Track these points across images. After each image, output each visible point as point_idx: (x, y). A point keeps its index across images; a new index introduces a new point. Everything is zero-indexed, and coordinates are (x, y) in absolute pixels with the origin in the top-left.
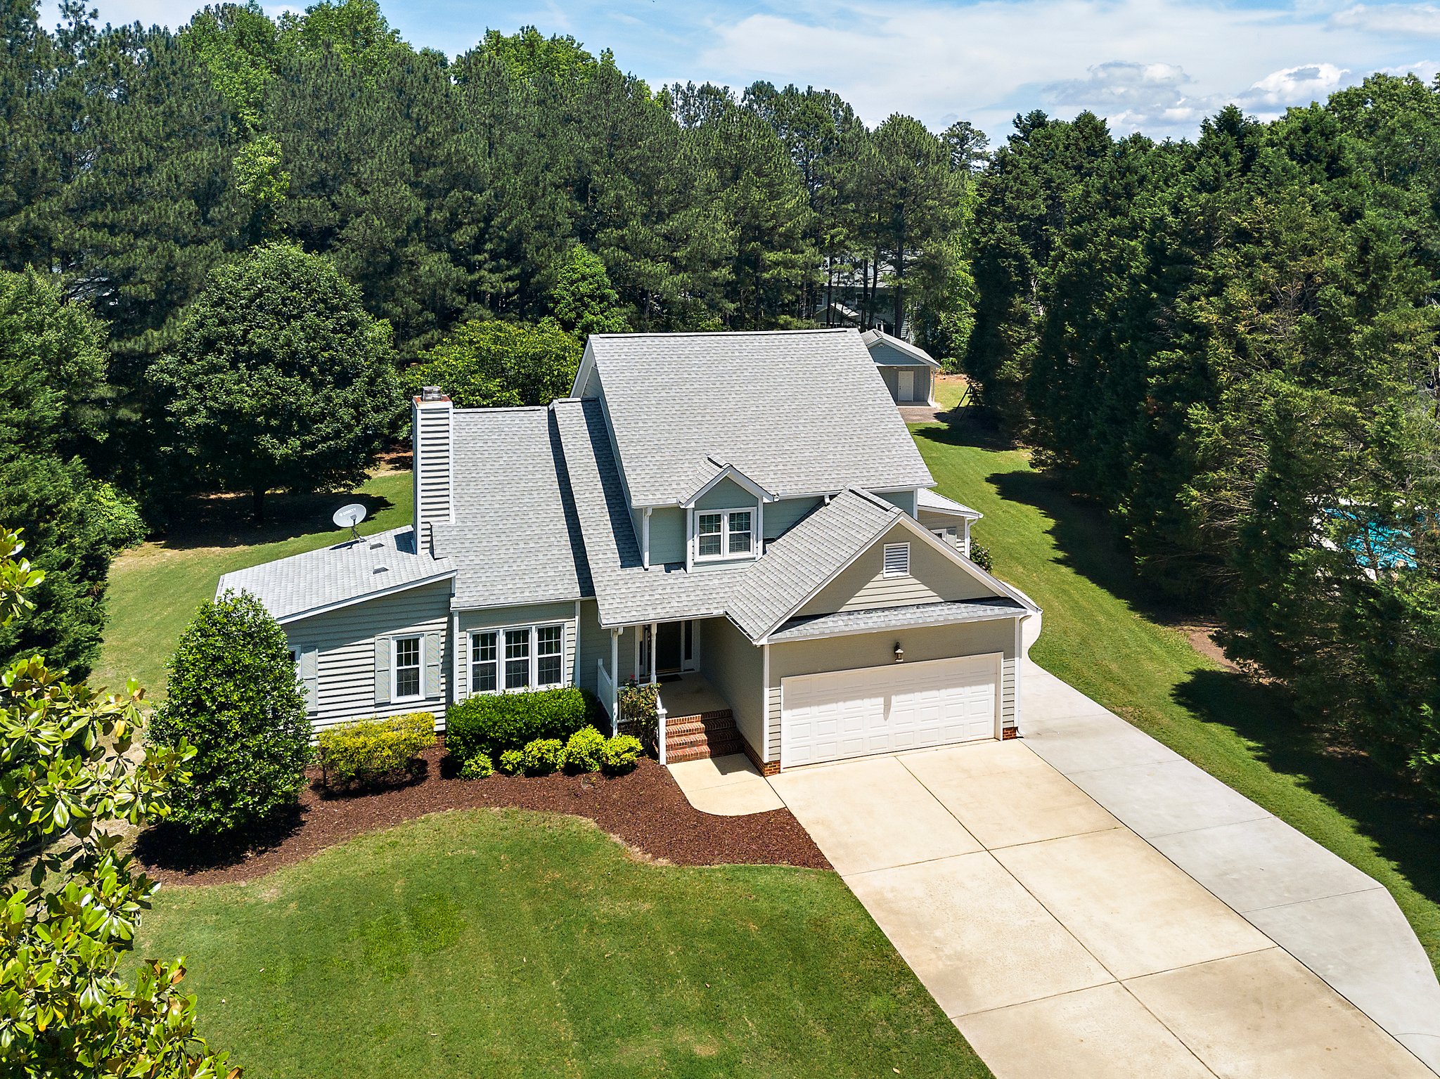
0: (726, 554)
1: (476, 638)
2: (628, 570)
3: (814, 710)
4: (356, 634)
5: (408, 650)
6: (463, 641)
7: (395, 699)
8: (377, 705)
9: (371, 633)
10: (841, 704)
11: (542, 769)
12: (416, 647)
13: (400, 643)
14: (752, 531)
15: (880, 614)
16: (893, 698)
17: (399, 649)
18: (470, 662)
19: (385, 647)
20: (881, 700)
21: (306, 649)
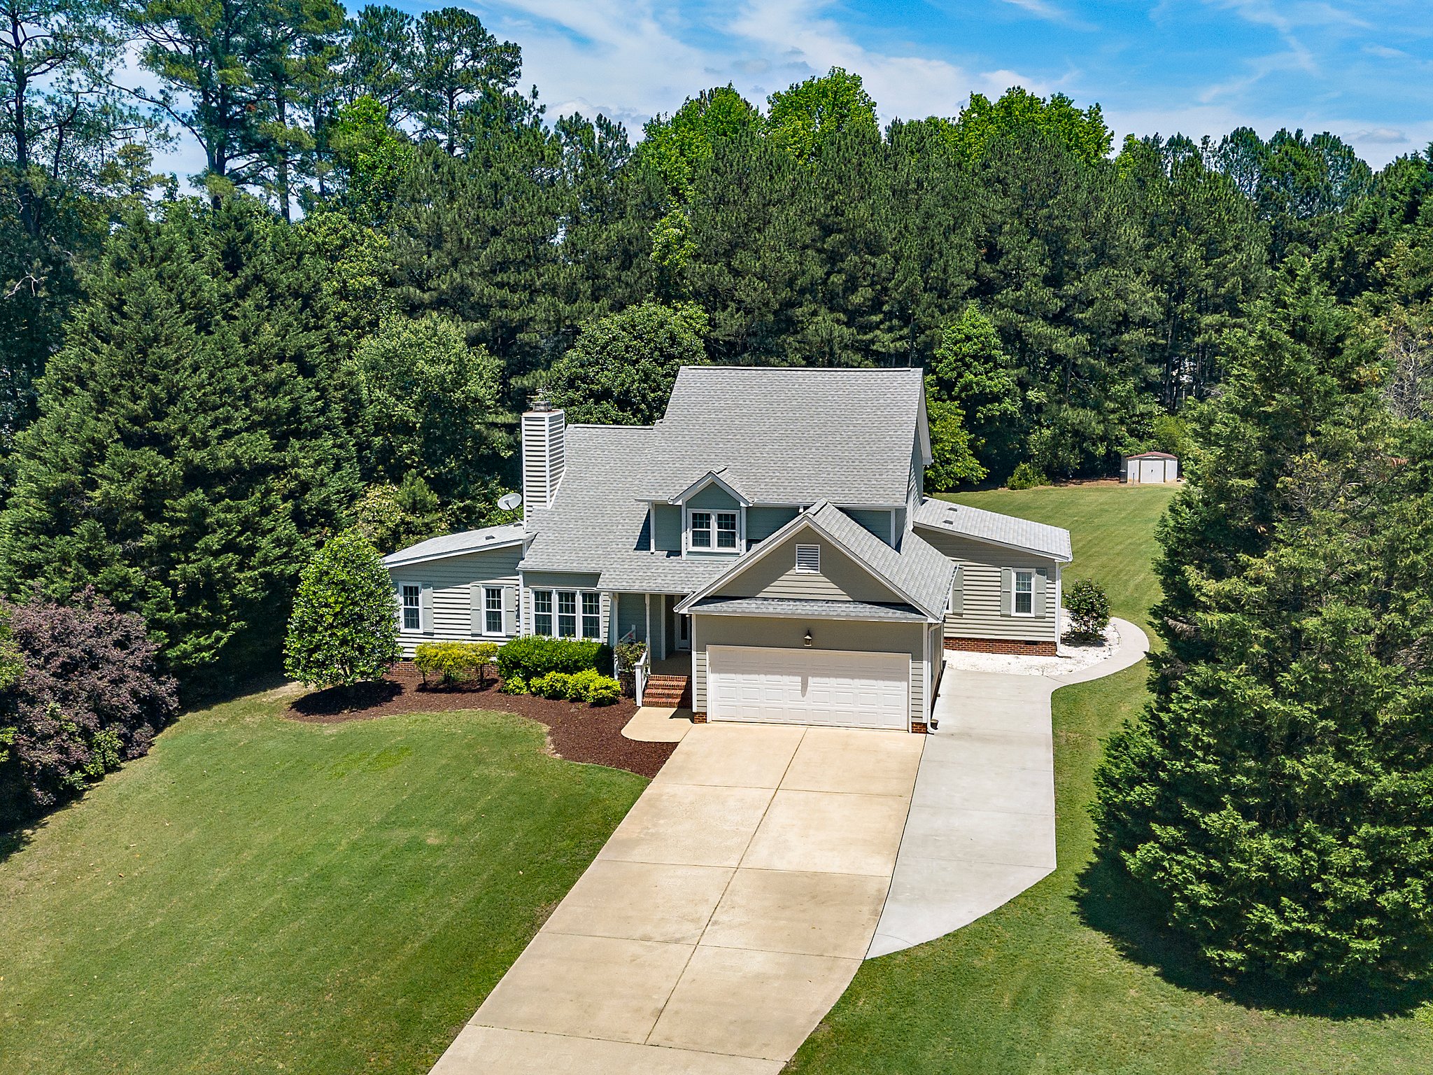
0: (714, 547)
1: (537, 593)
2: (638, 552)
3: (739, 677)
4: (459, 580)
5: (494, 593)
6: (527, 595)
7: (485, 633)
8: (473, 635)
9: (468, 580)
10: (762, 676)
12: (499, 596)
13: (488, 591)
14: (737, 531)
15: (791, 603)
16: (810, 678)
17: (488, 596)
18: (533, 612)
19: (476, 592)
20: (799, 679)
21: (426, 586)
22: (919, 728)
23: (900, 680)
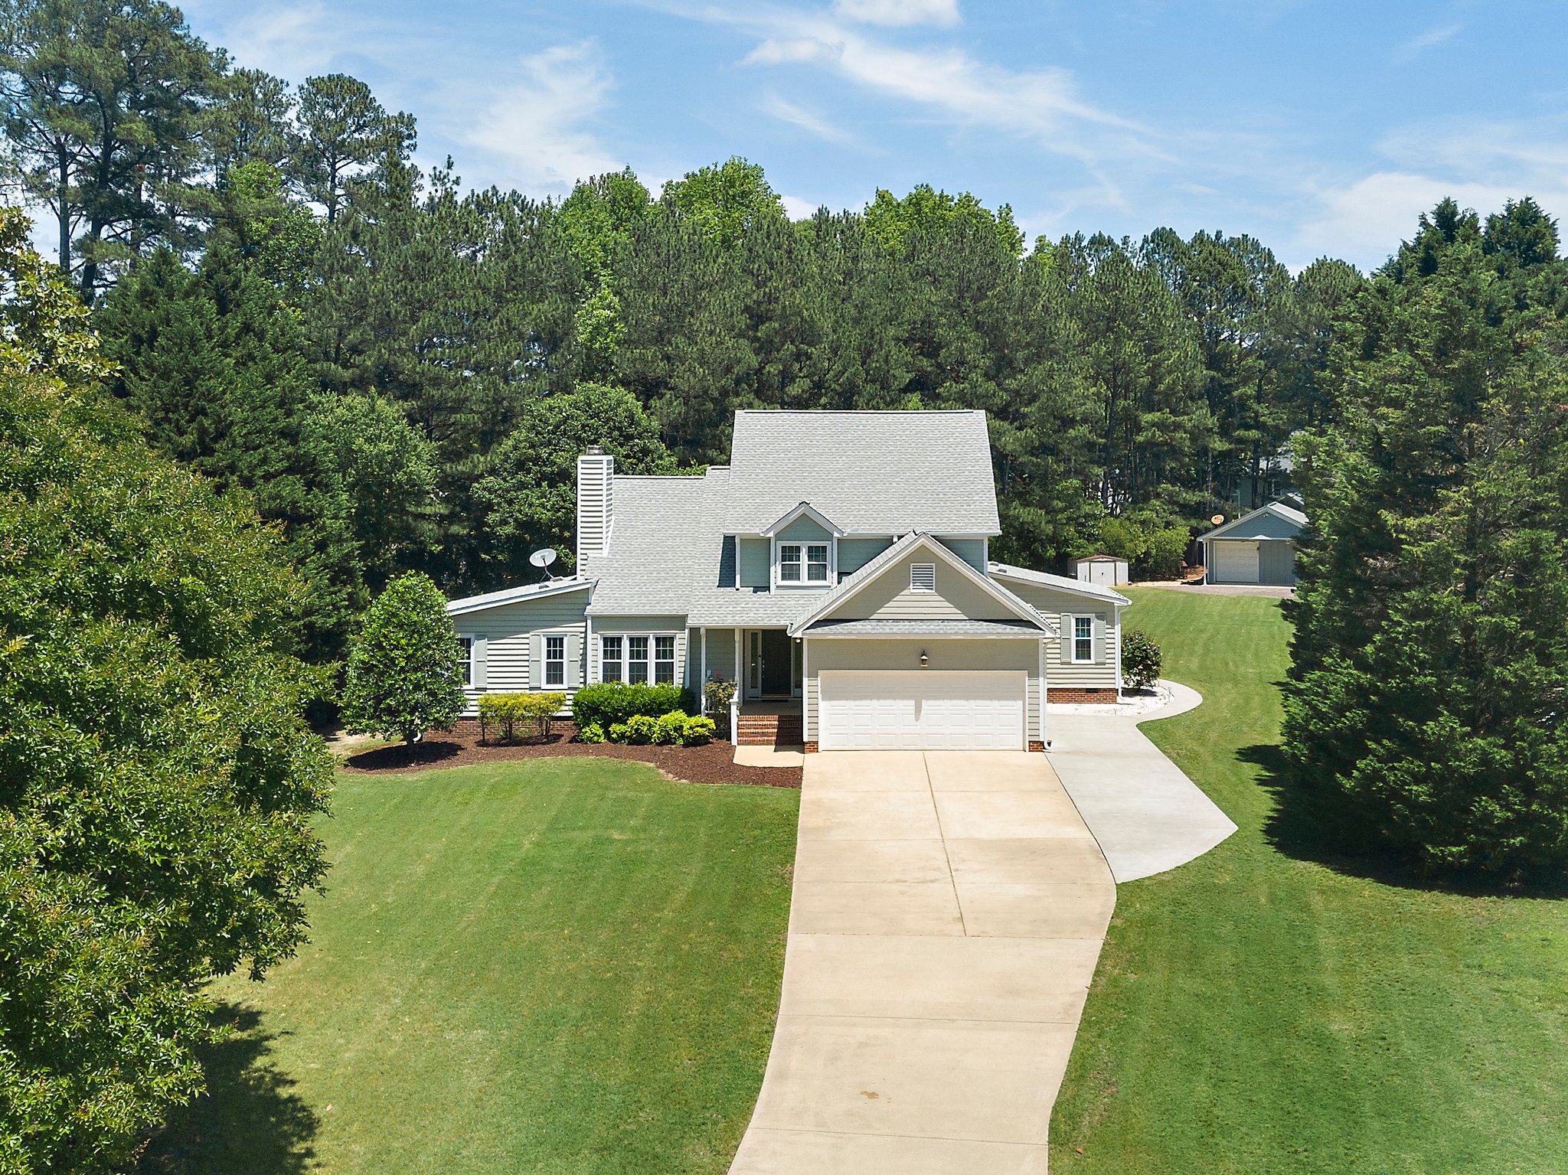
0: (804, 580)
1: (605, 640)
2: (722, 589)
3: (851, 704)
4: (517, 629)
5: (555, 645)
6: (595, 642)
7: (544, 686)
8: (531, 689)
9: (525, 629)
10: (875, 702)
11: (639, 739)
12: (561, 646)
13: (549, 640)
14: (828, 563)
15: (906, 623)
16: (924, 702)
17: (549, 645)
18: (601, 660)
19: (536, 642)
20: (913, 702)
21: (479, 637)
22: (1037, 746)
23: (1015, 699)
